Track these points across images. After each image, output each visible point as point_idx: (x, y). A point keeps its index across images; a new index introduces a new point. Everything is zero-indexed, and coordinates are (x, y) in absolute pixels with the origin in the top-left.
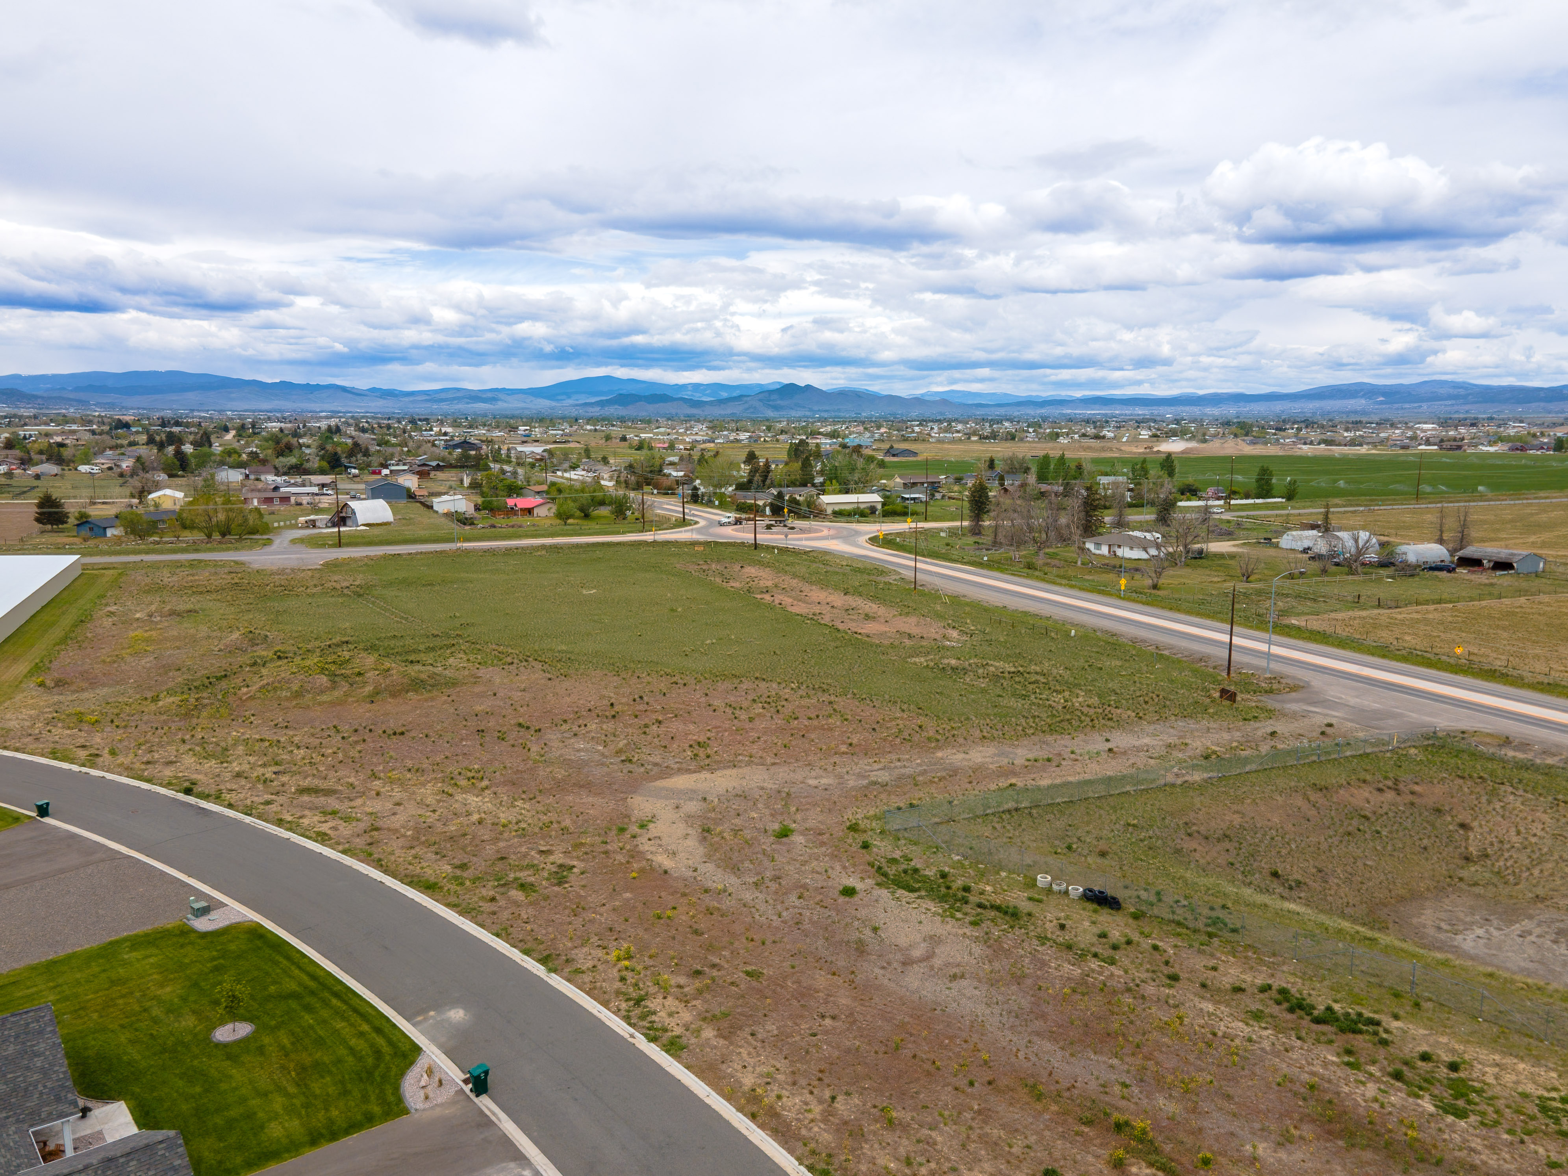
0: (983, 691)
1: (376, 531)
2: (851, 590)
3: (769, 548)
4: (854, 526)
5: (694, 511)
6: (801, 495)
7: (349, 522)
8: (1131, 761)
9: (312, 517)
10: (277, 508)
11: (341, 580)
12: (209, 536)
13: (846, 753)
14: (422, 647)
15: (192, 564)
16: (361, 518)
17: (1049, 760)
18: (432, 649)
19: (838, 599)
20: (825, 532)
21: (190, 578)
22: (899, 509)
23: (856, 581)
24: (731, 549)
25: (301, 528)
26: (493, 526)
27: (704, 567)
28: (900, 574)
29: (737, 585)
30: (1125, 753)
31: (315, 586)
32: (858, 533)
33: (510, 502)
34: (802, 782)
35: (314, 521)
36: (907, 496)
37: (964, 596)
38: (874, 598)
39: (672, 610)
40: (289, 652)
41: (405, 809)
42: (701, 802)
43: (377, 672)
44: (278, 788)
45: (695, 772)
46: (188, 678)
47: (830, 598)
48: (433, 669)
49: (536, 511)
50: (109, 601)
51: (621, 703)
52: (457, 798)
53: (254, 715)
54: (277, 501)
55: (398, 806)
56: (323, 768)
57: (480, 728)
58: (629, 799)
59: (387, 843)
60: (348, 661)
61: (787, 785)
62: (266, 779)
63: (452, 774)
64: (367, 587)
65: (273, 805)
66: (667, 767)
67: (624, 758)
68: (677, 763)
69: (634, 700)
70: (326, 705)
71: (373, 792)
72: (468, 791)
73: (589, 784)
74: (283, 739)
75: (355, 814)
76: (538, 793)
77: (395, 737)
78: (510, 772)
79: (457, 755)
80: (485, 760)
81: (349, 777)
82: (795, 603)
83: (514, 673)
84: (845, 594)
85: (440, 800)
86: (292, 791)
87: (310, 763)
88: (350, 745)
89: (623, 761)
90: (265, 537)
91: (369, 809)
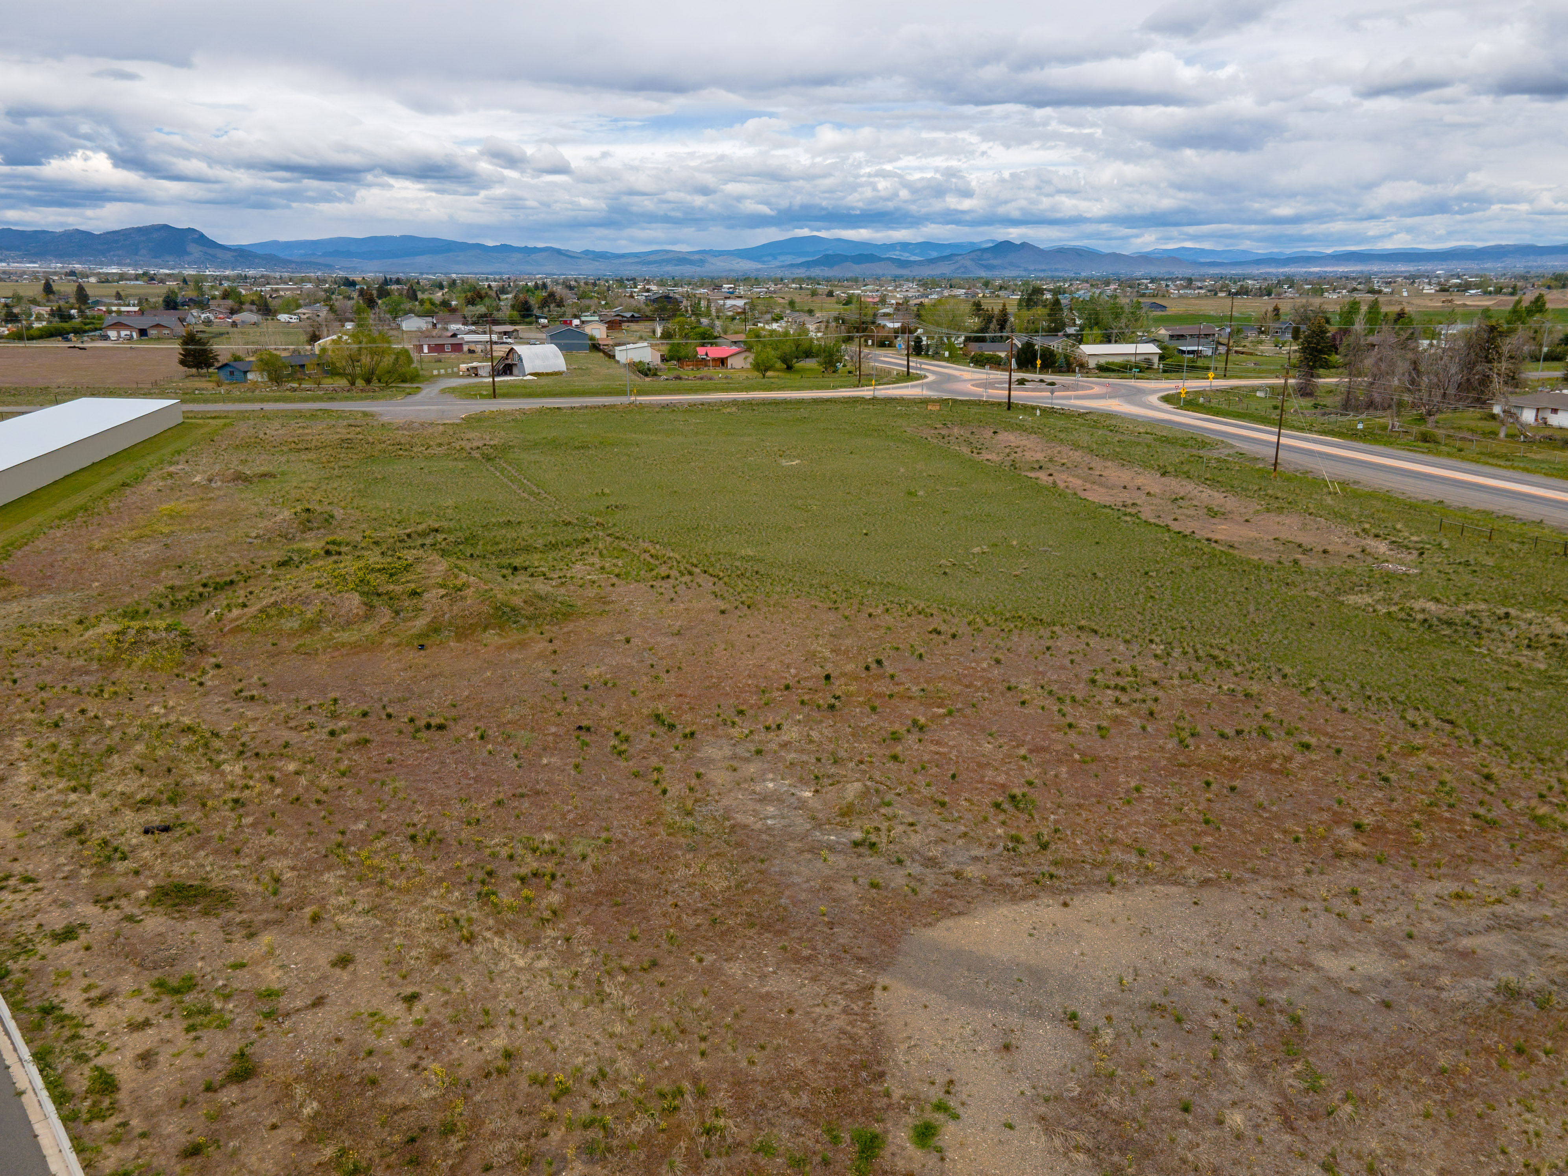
1: (544, 381)
2: (1170, 469)
3: (1029, 409)
4: (1133, 382)
5: (923, 365)
6: (1055, 345)
7: (515, 371)
9: (475, 364)
10: (448, 355)
12: (353, 383)
15: (313, 415)
16: (529, 366)
18: (554, 546)
19: (1151, 481)
20: (1097, 390)
22: (1183, 363)
23: (1173, 456)
24: (974, 410)
25: (462, 376)
26: (678, 378)
27: (944, 432)
32: (1140, 391)
33: (701, 352)
34: (1307, 965)
35: (476, 368)
40: (347, 544)
41: (350, 984)
42: (1066, 1032)
43: (442, 592)
44: (122, 880)
45: (1024, 898)
46: (177, 583)
47: (1140, 481)
48: (541, 587)
49: (730, 362)
50: (182, 458)
51: (844, 674)
52: (478, 949)
53: (218, 666)
54: (448, 348)
55: (338, 971)
56: (250, 820)
57: (584, 723)
58: (878, 992)
59: (236, 1151)
60: (407, 568)
61: (1267, 971)
62: (116, 850)
63: (494, 855)
64: (505, 448)
65: (73, 944)
66: (958, 875)
67: (858, 835)
68: (976, 859)
69: (867, 668)
70: (344, 651)
71: (309, 911)
72: (509, 925)
73: (783, 920)
74: (226, 730)
75: (227, 998)
76: (665, 946)
77: (424, 735)
78: (615, 859)
79: (522, 796)
80: (571, 816)
81: (284, 853)
82: (1088, 486)
83: (667, 597)
84: (1164, 474)
85: (441, 956)
86: (142, 893)
87: (236, 801)
88: (334, 754)
89: (856, 844)
90: (415, 385)
91: (272, 977)
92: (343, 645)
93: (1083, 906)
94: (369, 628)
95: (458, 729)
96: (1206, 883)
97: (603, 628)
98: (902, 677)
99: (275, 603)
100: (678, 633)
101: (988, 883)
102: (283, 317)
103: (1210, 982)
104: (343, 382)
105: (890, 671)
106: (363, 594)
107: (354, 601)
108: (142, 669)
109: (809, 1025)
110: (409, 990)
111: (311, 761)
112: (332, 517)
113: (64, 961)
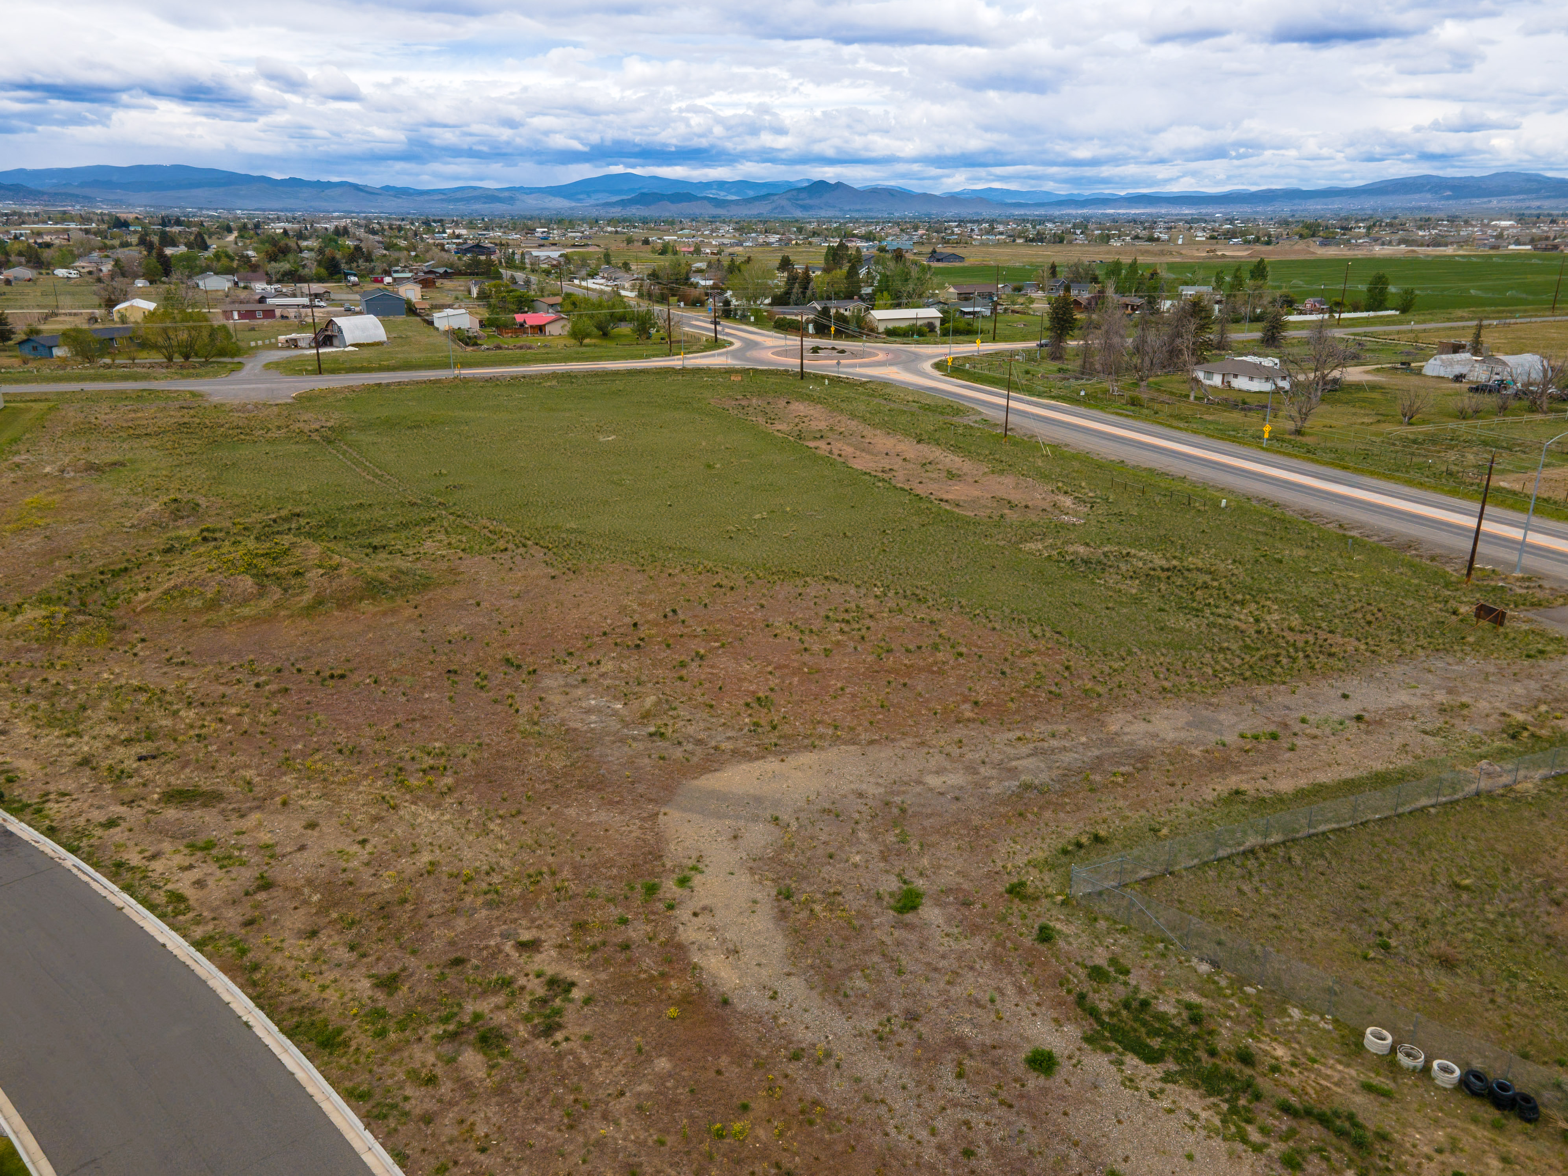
0: (1137, 600)
1: (366, 353)
2: (925, 437)
3: (818, 378)
4: (913, 348)
5: (730, 330)
6: (849, 309)
7: (336, 342)
8: (1398, 741)
9: (293, 336)
10: (259, 322)
11: (310, 420)
12: (170, 359)
13: (973, 720)
14: (391, 523)
15: (140, 396)
16: (349, 338)
17: (1274, 737)
18: (405, 526)
19: (909, 448)
20: (881, 356)
21: (133, 415)
22: (962, 325)
23: (929, 422)
24: (772, 379)
25: (282, 348)
26: (499, 347)
27: (744, 403)
28: (980, 413)
29: (783, 427)
30: (1380, 722)
31: (279, 428)
32: (918, 357)
33: (519, 318)
34: (919, 782)
35: (295, 340)
36: (965, 310)
37: (1067, 445)
38: (956, 448)
39: (709, 466)
40: (221, 530)
41: (319, 838)
42: (771, 827)
43: (321, 571)
44: (136, 790)
45: (757, 759)
46: (76, 572)
47: (901, 447)
48: (400, 563)
49: (548, 328)
50: (22, 447)
51: (647, 622)
52: (401, 813)
53: (143, 640)
54: (260, 315)
55: (309, 832)
56: (215, 747)
57: (452, 668)
58: (661, 816)
59: (276, 921)
60: (286, 552)
61: (895, 787)
62: (122, 772)
63: (401, 759)
64: (341, 430)
65: (118, 829)
66: (716, 748)
67: (652, 729)
68: (729, 738)
69: (665, 616)
70: (247, 623)
71: (278, 800)
72: (420, 798)
73: (601, 782)
74: (172, 687)
75: (241, 849)
76: (525, 802)
77: (331, 683)
78: (486, 755)
79: (414, 720)
80: (452, 730)
81: (249, 767)
82: (858, 453)
83: (507, 567)
84: (919, 442)
85: (376, 819)
86: (156, 796)
87: (198, 736)
88: (264, 701)
89: (651, 735)
90: (235, 360)
91: (265, 837)
92: (245, 618)
93: (793, 761)
94: (266, 603)
95: (355, 678)
96: (872, 742)
97: (457, 594)
98: (689, 621)
99: (175, 587)
100: (518, 596)
101: (734, 752)
102: (61, 272)
103: (861, 795)
104: (157, 358)
105: (682, 617)
106: (253, 576)
107: (247, 583)
108: (80, 646)
109: (618, 836)
110: (361, 838)
111: (247, 706)
112: (198, 505)
113: (116, 838)
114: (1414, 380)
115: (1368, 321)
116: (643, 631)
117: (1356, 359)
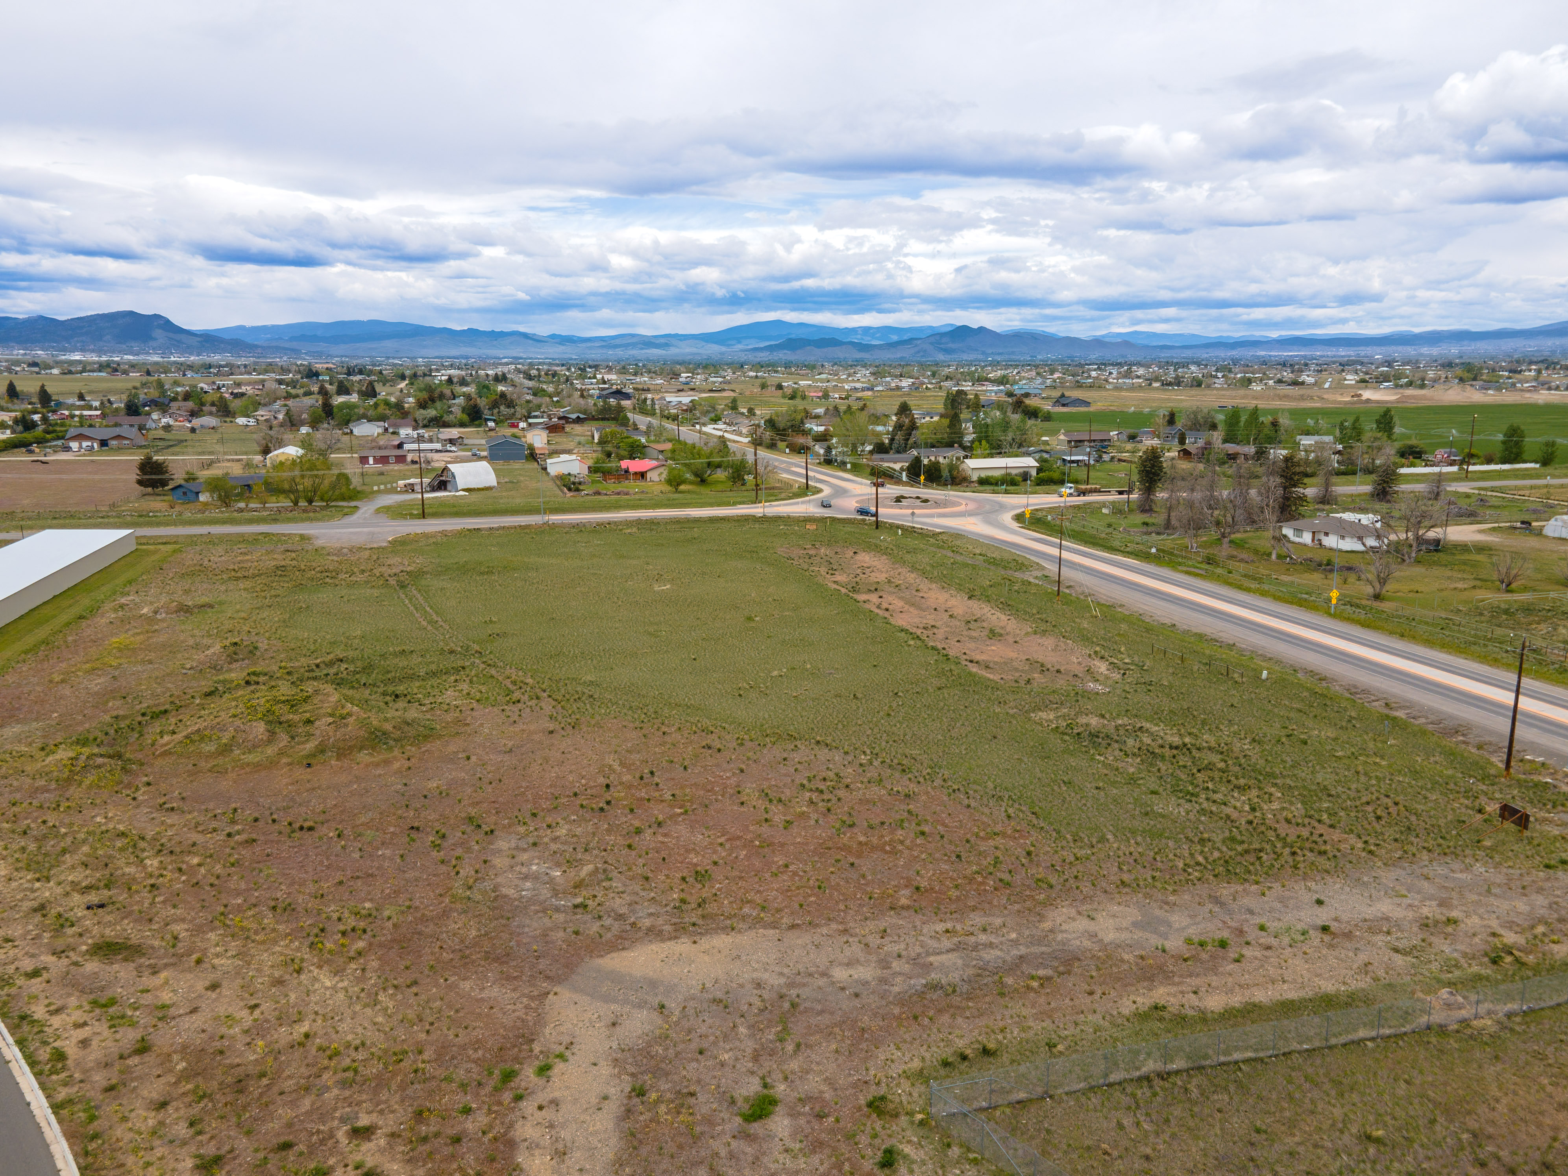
0: (1132, 781)
1: (475, 497)
2: (978, 592)
3: (893, 528)
4: (1000, 498)
5: (821, 476)
6: (943, 458)
7: (449, 487)
8: (1363, 957)
9: (415, 480)
10: (390, 467)
11: (397, 563)
12: (296, 503)
13: (908, 908)
14: (423, 671)
15: (255, 540)
16: (461, 483)
17: (1223, 944)
18: (434, 674)
19: (960, 604)
20: (964, 506)
21: (242, 558)
22: (1056, 475)
23: (987, 578)
24: (849, 528)
25: (401, 492)
26: (598, 493)
27: (812, 552)
28: (1044, 568)
29: (842, 578)
30: (1348, 935)
31: (363, 572)
32: (1002, 507)
33: (625, 464)
34: (824, 974)
35: (413, 485)
36: (1068, 458)
37: (1122, 606)
38: (1006, 606)
39: (749, 619)
40: (266, 674)
41: (215, 1000)
42: (655, 1015)
43: (331, 720)
44: (71, 940)
45: (670, 939)
46: (121, 713)
47: (953, 602)
48: (413, 713)
49: (649, 475)
50: (133, 589)
51: (621, 783)
52: (303, 977)
53: (149, 784)
54: (392, 460)
55: (209, 993)
56: (161, 898)
57: (416, 825)
58: (550, 996)
59: (135, 1088)
60: (306, 700)
61: (798, 979)
62: (67, 920)
63: (329, 918)
64: (417, 575)
65: (39, 979)
66: (633, 925)
67: (579, 900)
68: (651, 914)
69: (642, 778)
70: (248, 769)
71: (195, 957)
72: (328, 962)
73: (508, 955)
74: (150, 835)
75: (136, 1009)
76: (426, 972)
77: (297, 835)
78: (410, 918)
79: (358, 877)
80: (387, 891)
81: (183, 920)
82: (907, 607)
83: (512, 719)
84: (970, 598)
85: (279, 982)
86: (84, 948)
87: (153, 886)
88: (228, 850)
89: (576, 906)
90: (353, 504)
91: (166, 997)
92: (248, 764)
93: (705, 943)
94: (270, 751)
95: (323, 830)
96: (793, 927)
97: (453, 747)
98: (663, 784)
99: (198, 731)
100: (511, 751)
101: (650, 930)
102: (241, 421)
103: (758, 985)
104: (285, 502)
106: (269, 722)
107: (260, 728)
108: (90, 787)
109: (500, 1016)
110: (253, 1002)
111: (211, 856)
112: (256, 648)
113: (33, 989)
114: (1532, 542)
115: (1501, 475)
116: (614, 793)
117: (1470, 516)
